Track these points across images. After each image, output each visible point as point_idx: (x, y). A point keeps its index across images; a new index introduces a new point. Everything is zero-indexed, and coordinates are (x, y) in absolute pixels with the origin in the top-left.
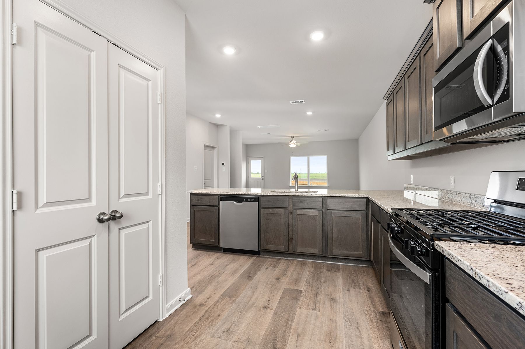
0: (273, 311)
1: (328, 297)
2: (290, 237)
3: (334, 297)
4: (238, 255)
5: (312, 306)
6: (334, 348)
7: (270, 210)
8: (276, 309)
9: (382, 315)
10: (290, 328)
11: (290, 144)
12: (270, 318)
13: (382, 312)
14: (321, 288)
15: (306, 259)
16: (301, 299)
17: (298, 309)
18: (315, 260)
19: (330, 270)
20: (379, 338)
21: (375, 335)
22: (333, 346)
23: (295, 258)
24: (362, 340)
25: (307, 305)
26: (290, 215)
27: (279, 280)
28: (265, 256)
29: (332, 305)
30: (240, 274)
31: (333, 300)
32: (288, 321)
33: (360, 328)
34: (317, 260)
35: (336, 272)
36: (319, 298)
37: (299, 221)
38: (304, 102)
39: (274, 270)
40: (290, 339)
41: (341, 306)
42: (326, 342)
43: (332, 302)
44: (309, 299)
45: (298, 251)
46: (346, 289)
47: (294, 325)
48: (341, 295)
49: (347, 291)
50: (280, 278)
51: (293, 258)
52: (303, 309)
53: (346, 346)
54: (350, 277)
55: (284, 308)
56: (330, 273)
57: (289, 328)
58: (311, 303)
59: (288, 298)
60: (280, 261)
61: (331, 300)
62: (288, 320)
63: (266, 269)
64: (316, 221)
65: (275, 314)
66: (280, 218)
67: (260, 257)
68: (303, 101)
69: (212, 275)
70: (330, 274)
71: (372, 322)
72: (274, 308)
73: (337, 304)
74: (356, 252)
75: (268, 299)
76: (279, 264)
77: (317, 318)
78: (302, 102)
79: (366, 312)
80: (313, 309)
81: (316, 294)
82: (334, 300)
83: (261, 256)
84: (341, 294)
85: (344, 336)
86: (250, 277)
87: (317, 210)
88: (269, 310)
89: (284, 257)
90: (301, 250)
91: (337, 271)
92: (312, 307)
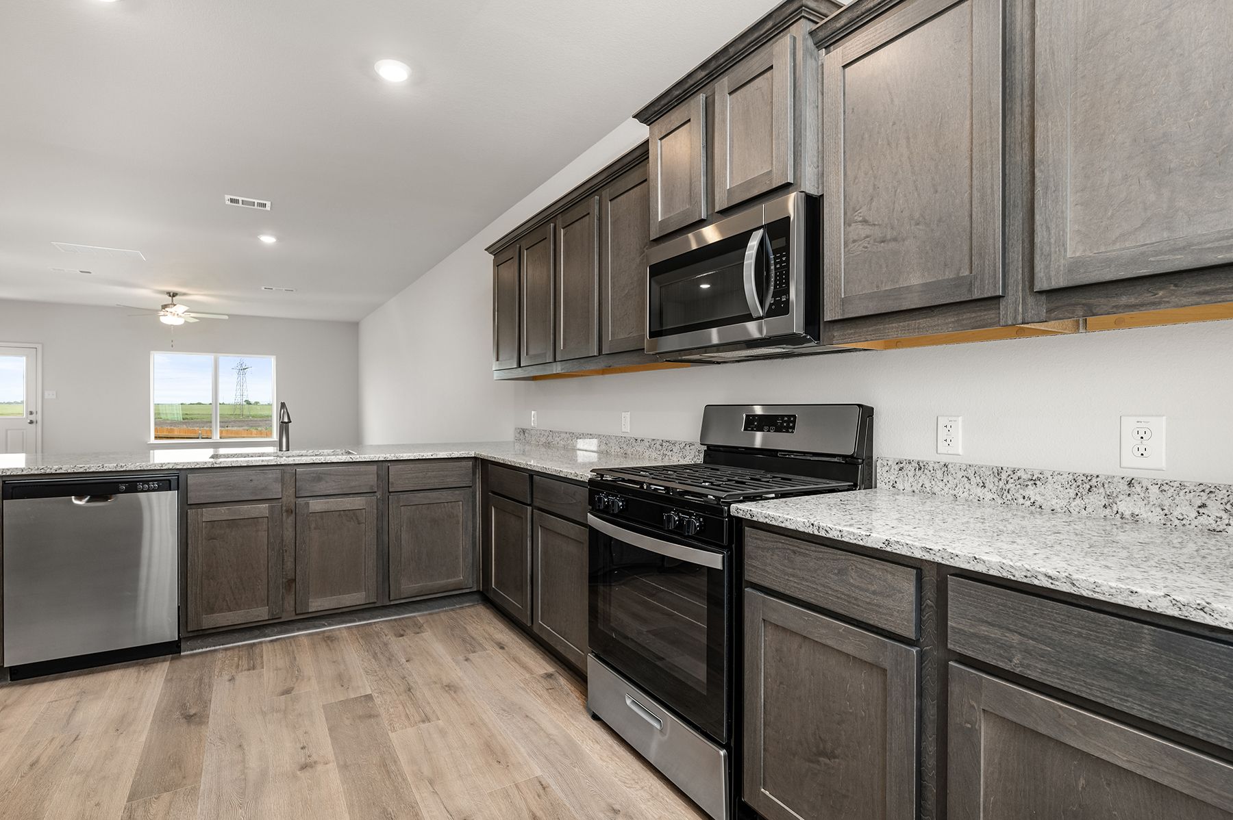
0: (332, 766)
1: (437, 686)
2: (286, 578)
3: (449, 681)
4: (93, 673)
5: (416, 715)
6: (512, 767)
7: (223, 509)
8: (336, 758)
9: (548, 679)
10: (402, 777)
11: (162, 313)
12: (339, 781)
13: (546, 674)
14: (411, 675)
15: (330, 625)
16: (382, 711)
17: (392, 735)
18: (354, 621)
19: (402, 632)
20: (567, 716)
21: (559, 714)
22: (508, 766)
23: (299, 630)
24: (545, 732)
25: (403, 718)
26: (288, 517)
27: (293, 693)
28: (200, 650)
29: (455, 696)
30: (150, 720)
31: (450, 688)
32: (387, 765)
33: (529, 715)
34: (360, 620)
35: (418, 633)
36: (418, 695)
37: (315, 529)
38: (268, 208)
39: (260, 676)
40: (418, 797)
41: (473, 691)
42: (490, 765)
43: (452, 693)
44: (401, 707)
45: (310, 611)
46: (461, 658)
47: (407, 769)
48: (460, 674)
49: (466, 662)
50: (293, 688)
51: (293, 631)
52: (402, 728)
53: (528, 754)
54: (453, 635)
55: (354, 746)
56: (406, 640)
57: (400, 778)
58: (411, 710)
59: (347, 722)
60: (257, 651)
61: (447, 689)
62: (385, 766)
63: (230, 680)
64: (359, 524)
65: (344, 767)
66: (257, 531)
67: (180, 657)
68: (268, 204)
69: (29, 761)
70: (409, 640)
71: (541, 696)
72: (330, 755)
73: (463, 692)
74: (451, 578)
75: (299, 746)
76: (262, 657)
77: (443, 733)
78: (265, 205)
79: (522, 685)
80: (423, 721)
81: (409, 690)
82: (453, 686)
83: (182, 654)
84: (459, 670)
85: (513, 739)
86: (192, 716)
87: (362, 495)
88: (320, 768)
89: (265, 636)
90: (320, 606)
91: (419, 631)
92: (417, 718)
